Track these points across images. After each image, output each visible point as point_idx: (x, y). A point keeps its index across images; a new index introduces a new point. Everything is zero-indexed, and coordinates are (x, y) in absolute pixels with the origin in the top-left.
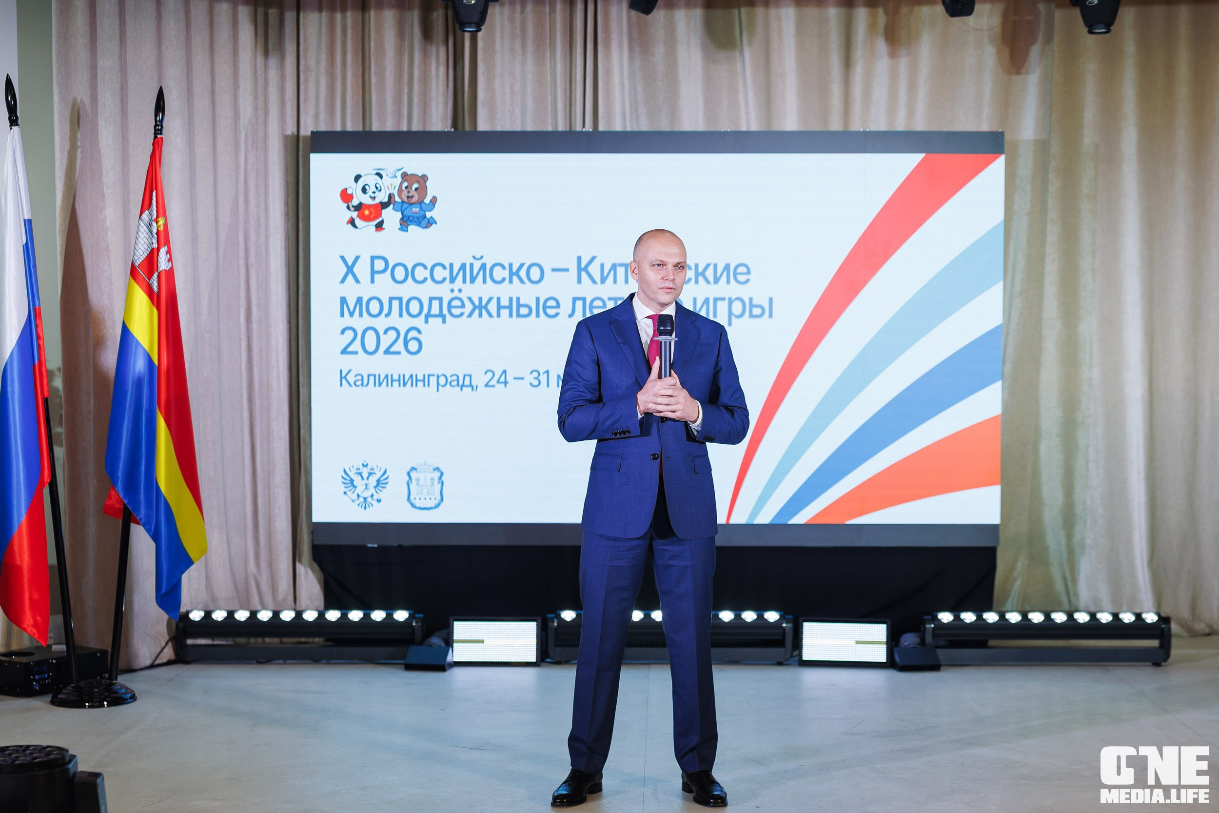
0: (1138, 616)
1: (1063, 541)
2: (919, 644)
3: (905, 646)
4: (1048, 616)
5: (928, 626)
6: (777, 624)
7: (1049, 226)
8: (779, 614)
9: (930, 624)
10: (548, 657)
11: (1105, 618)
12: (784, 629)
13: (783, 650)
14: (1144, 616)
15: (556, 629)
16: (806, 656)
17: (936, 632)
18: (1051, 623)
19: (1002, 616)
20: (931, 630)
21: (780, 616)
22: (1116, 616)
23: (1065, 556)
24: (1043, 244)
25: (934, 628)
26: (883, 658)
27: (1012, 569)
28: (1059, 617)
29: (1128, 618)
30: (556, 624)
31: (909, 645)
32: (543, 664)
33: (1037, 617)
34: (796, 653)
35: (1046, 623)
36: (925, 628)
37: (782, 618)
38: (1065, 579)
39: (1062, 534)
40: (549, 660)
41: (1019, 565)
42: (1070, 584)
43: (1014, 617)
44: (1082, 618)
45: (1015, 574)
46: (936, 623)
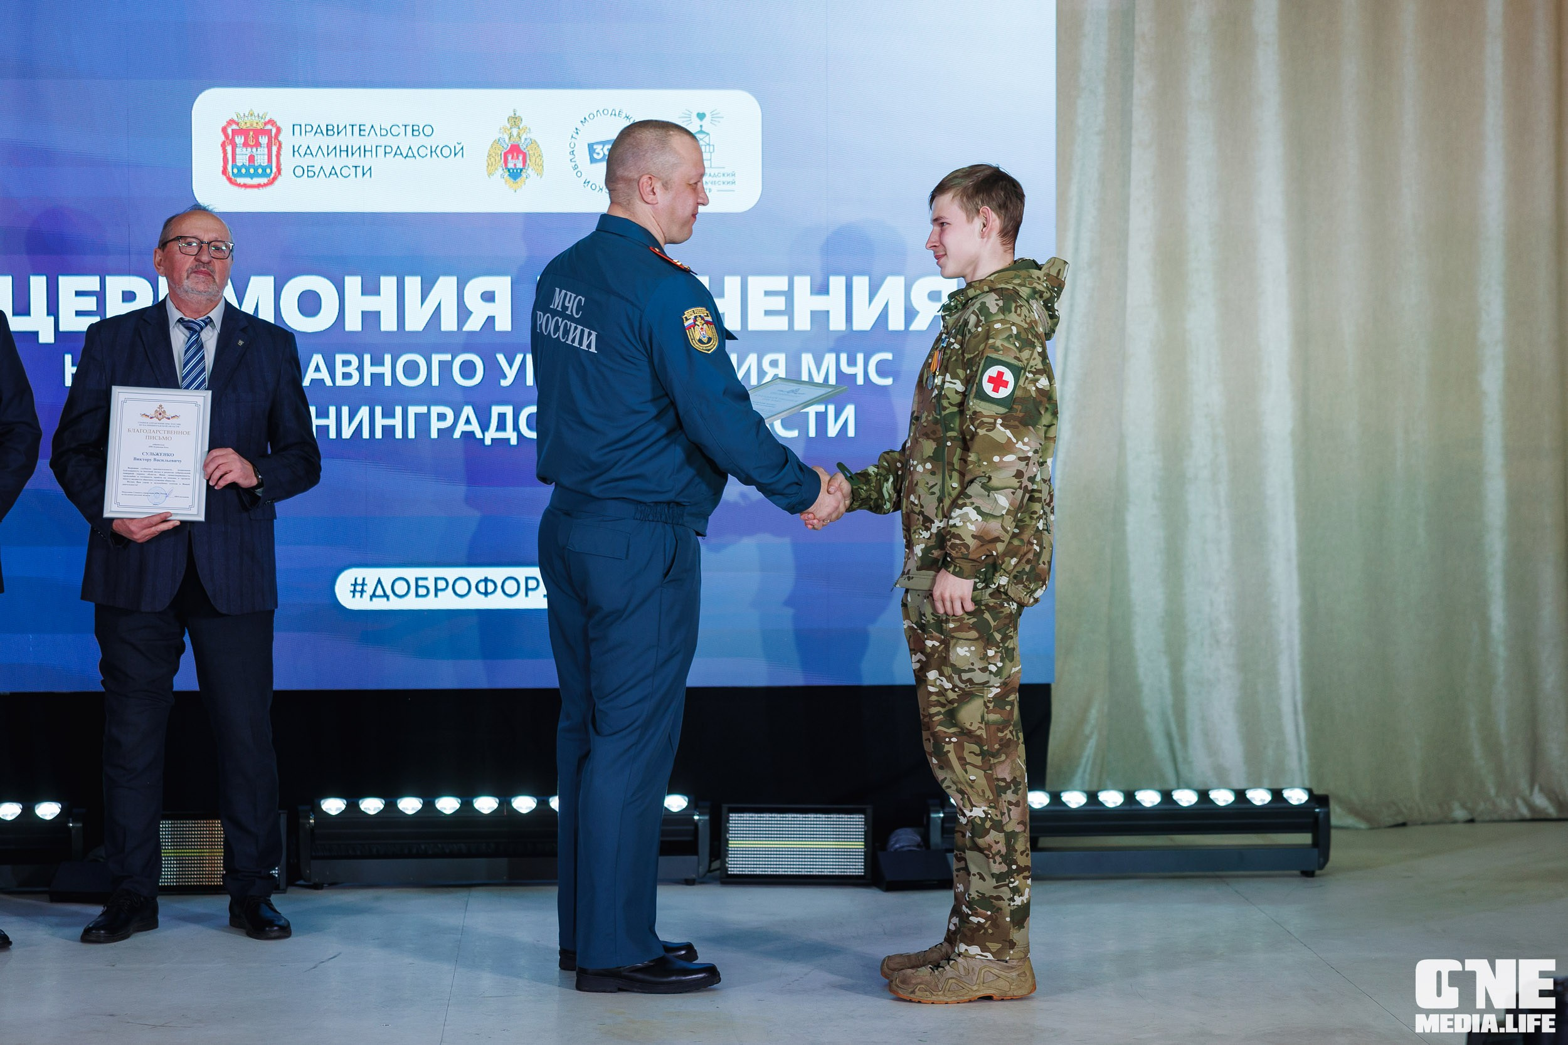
0: (1277, 794)
1: (1166, 673)
2: (919, 846)
3: (896, 850)
4: (1130, 797)
5: (933, 815)
6: (682, 817)
7: (1136, 153)
8: (687, 799)
9: (938, 812)
10: (301, 878)
11: (1223, 797)
12: (696, 824)
13: (695, 857)
14: (1286, 794)
15: (313, 829)
16: (735, 867)
17: (947, 825)
18: (1134, 807)
19: (1056, 797)
20: (939, 821)
21: (689, 803)
22: (1240, 795)
23: (1169, 699)
24: (1125, 182)
25: (943, 819)
26: (857, 868)
27: (1083, 720)
28: (1149, 798)
29: (1260, 797)
30: (312, 821)
31: (903, 847)
32: (290, 889)
33: (1112, 799)
34: (716, 864)
35: (1127, 807)
36: (929, 818)
37: (693, 805)
38: (1169, 736)
39: (1163, 662)
40: (302, 882)
41: (1094, 713)
42: (1177, 745)
43: (1074, 799)
44: (1186, 798)
45: (1087, 730)
46: (947, 810)
